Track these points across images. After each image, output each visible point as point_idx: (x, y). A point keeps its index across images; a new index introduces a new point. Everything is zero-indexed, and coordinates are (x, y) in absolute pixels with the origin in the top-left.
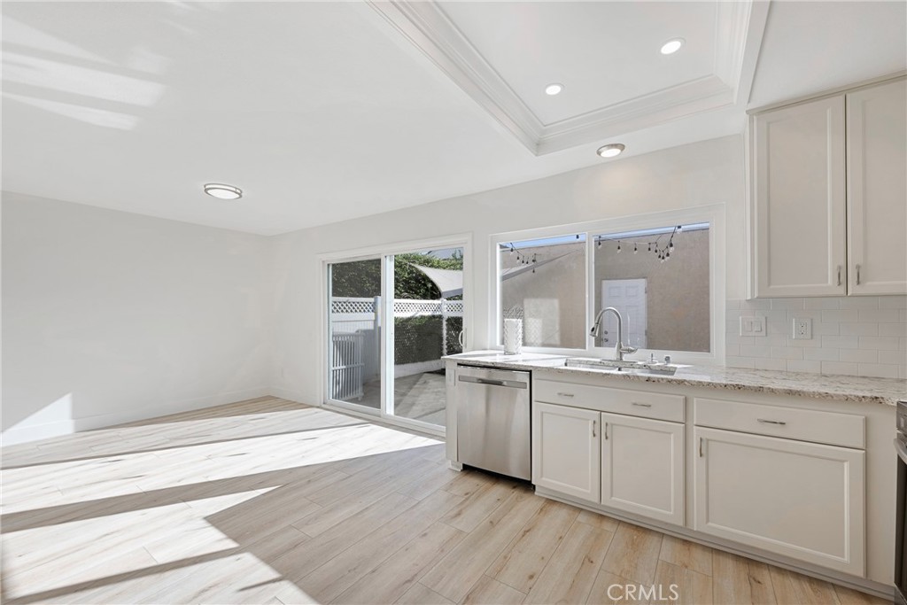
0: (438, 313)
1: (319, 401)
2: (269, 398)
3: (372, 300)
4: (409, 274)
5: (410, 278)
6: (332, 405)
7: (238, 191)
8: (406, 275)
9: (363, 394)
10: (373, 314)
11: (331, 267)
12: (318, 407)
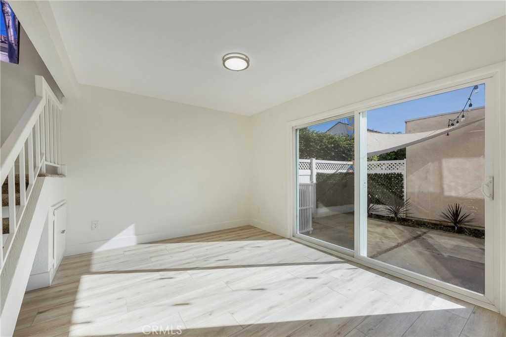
0: (351, 171)
1: (289, 235)
2: (249, 227)
3: (309, 161)
4: (320, 146)
5: (320, 150)
6: (300, 238)
7: (247, 59)
8: (318, 147)
9: (312, 229)
10: (310, 170)
11: (298, 132)
12: (289, 239)
